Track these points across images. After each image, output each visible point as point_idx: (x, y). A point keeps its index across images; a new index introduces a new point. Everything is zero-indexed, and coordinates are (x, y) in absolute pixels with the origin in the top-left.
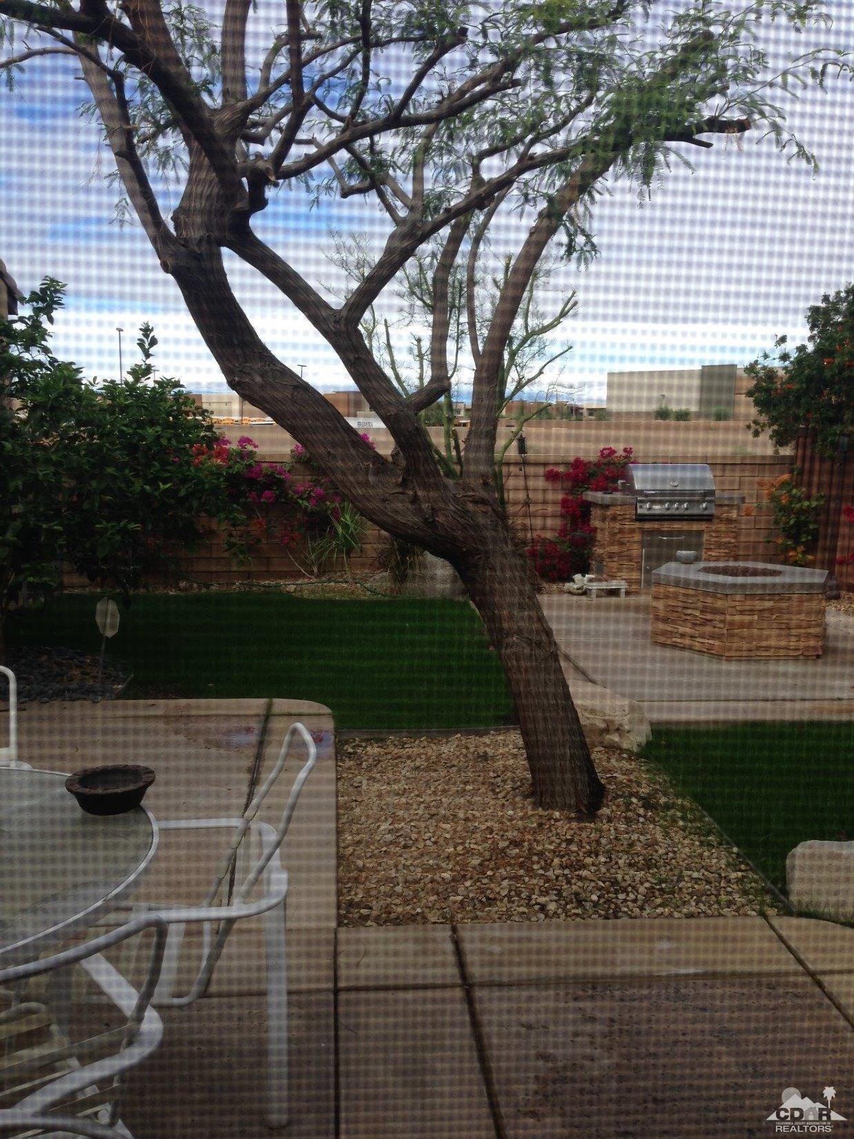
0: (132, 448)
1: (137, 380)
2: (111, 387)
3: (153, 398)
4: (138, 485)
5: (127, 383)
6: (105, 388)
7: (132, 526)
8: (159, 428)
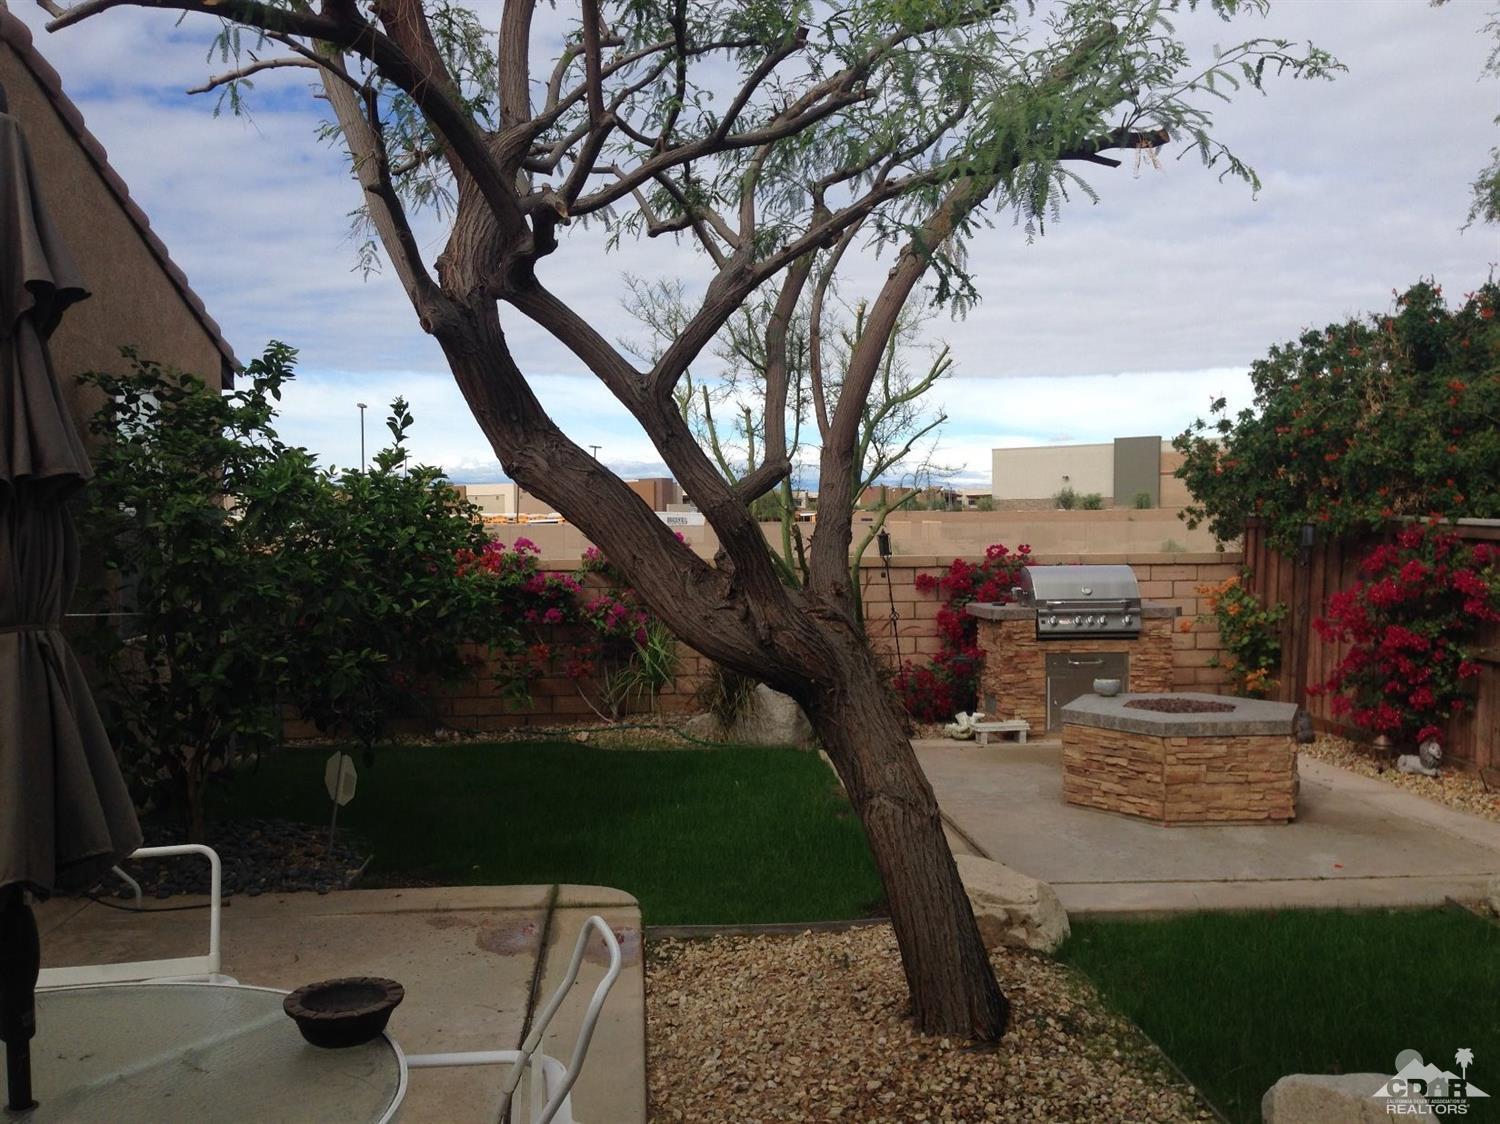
0: (378, 556)
1: (386, 468)
2: (353, 478)
3: (405, 492)
4: (385, 602)
5: (372, 473)
6: (344, 479)
7: (378, 657)
8: (412, 530)
